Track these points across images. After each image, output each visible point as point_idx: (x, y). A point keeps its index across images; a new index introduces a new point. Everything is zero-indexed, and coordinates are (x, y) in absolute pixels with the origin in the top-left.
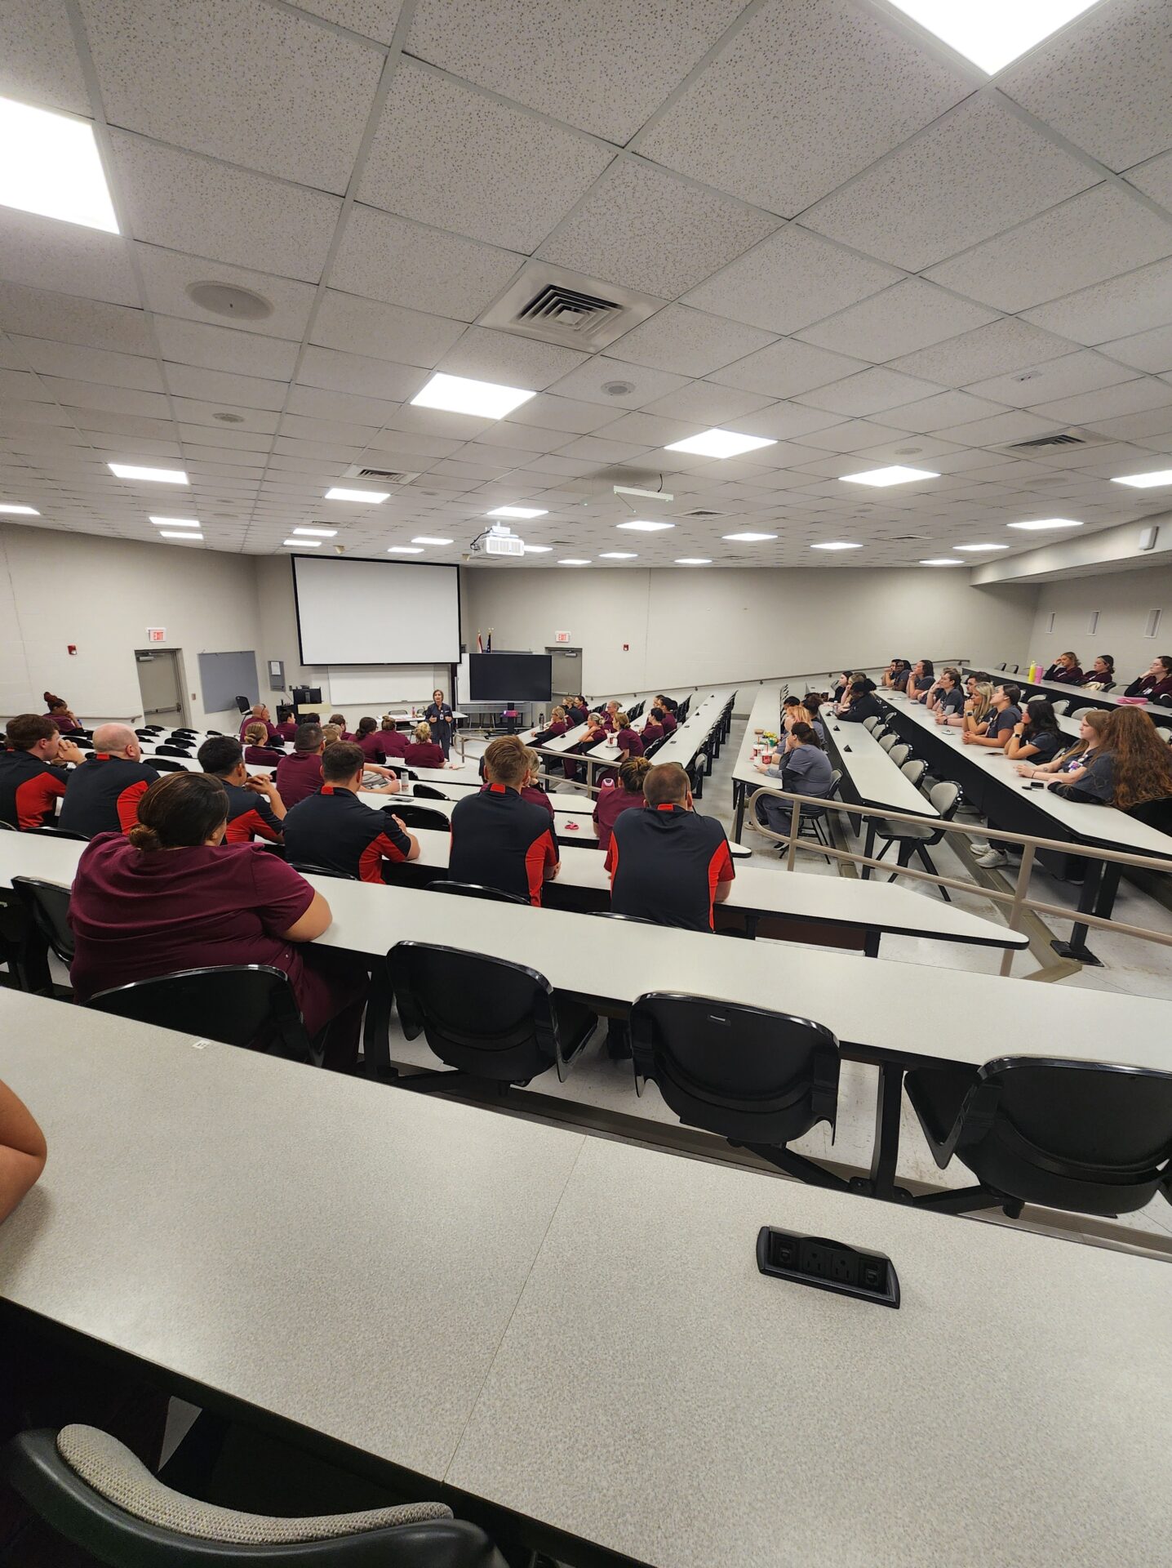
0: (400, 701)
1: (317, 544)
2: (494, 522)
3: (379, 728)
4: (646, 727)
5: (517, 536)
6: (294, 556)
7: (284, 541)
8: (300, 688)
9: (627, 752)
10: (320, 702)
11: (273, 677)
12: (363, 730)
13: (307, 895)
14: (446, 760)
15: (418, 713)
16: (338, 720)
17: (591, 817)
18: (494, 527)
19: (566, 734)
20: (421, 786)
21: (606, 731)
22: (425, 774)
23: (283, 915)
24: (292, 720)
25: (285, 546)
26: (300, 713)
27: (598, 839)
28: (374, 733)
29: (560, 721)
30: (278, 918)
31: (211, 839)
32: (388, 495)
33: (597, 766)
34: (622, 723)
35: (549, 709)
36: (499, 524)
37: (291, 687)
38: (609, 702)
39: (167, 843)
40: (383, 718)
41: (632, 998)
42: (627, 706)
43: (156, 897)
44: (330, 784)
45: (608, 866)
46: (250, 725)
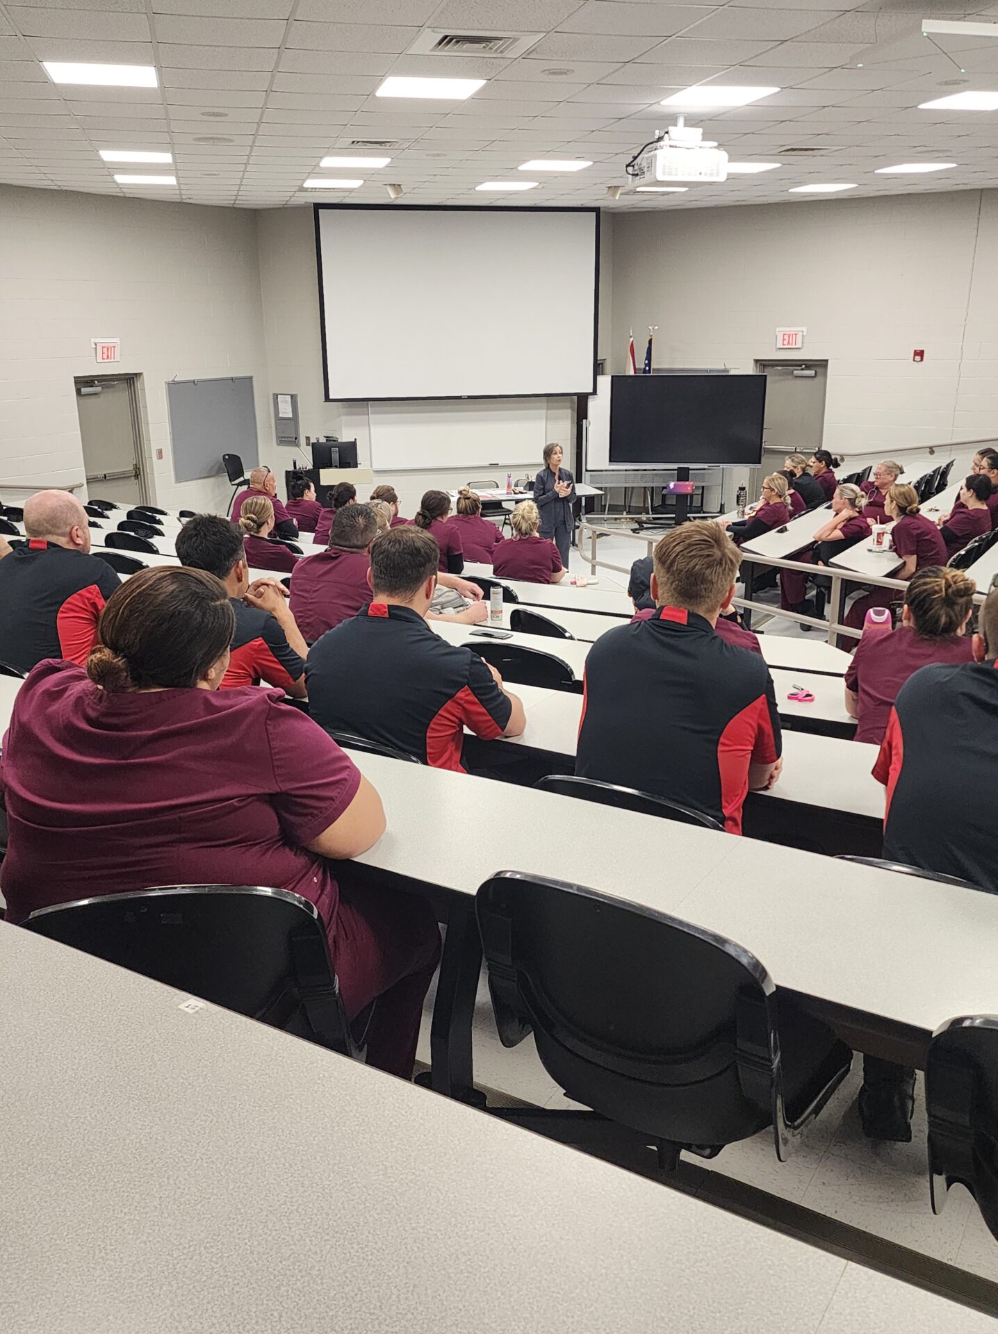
0: (487, 464)
1: (356, 184)
2: (671, 119)
3: (453, 512)
4: (953, 515)
5: (715, 144)
6: (318, 207)
7: (304, 181)
8: (323, 440)
9: (912, 561)
10: (355, 466)
11: (280, 420)
12: (427, 513)
13: (349, 783)
14: (563, 568)
15: (516, 485)
16: (387, 495)
17: (843, 680)
18: (671, 129)
19: (788, 525)
20: (525, 612)
21: (869, 520)
22: (530, 593)
23: (310, 811)
24: (311, 495)
25: (306, 190)
26: (322, 483)
27: (855, 722)
28: (445, 520)
29: (778, 500)
30: (306, 815)
31: (205, 678)
32: (482, 83)
33: (849, 586)
34: (904, 504)
35: (755, 479)
36: (681, 121)
37: (308, 438)
38: (877, 465)
39: (139, 680)
40: (460, 493)
41: (934, 1023)
42: (913, 473)
43: (122, 765)
44: (383, 599)
45: (881, 772)
46: (249, 500)
